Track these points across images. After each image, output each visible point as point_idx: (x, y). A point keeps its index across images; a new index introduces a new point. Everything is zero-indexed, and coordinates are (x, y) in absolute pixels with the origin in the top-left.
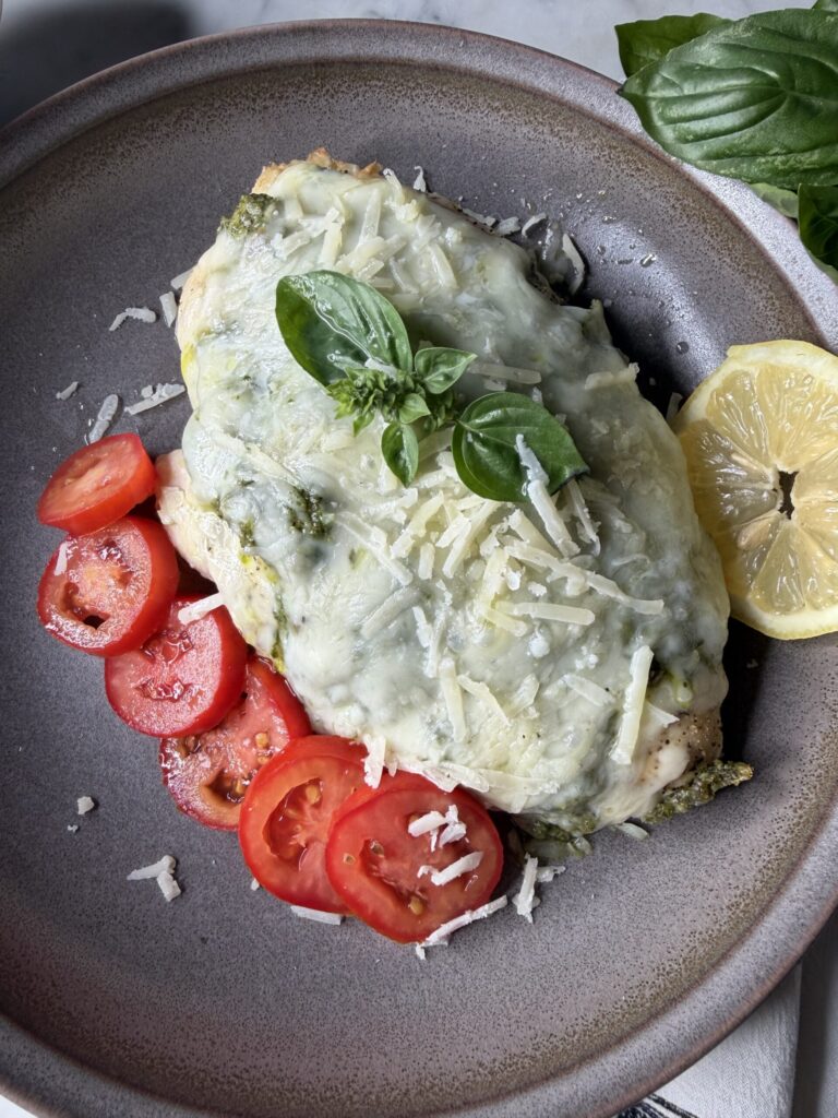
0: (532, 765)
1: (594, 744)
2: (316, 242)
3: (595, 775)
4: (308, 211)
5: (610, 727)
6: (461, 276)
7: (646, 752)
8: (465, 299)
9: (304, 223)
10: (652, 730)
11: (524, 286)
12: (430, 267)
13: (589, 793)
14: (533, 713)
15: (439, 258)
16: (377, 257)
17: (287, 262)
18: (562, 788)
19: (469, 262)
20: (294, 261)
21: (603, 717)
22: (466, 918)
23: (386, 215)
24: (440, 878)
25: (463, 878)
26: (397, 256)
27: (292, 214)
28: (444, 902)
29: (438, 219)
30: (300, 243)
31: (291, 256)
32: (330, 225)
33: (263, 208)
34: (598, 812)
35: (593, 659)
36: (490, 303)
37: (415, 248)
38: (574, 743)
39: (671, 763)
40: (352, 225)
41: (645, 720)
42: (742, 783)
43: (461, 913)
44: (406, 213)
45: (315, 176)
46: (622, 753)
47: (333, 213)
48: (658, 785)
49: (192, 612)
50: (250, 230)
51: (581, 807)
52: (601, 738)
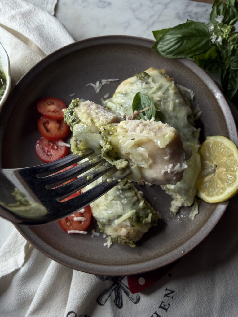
0: (102, 210)
1: (114, 216)
2: (151, 88)
3: (110, 221)
4: (153, 81)
5: (119, 216)
7: (121, 226)
9: (151, 83)
10: (125, 223)
13: (107, 224)
14: (109, 202)
17: (142, 89)
18: (103, 218)
20: (145, 89)
21: (119, 214)
24: (76, 219)
25: (80, 222)
30: (148, 87)
31: (144, 88)
32: (155, 86)
34: (106, 229)
35: (126, 202)
38: (111, 213)
39: (123, 232)
40: (160, 88)
41: (125, 221)
42: (132, 247)
43: (76, 230)
44: (171, 92)
46: (117, 222)
47: (157, 84)
48: (119, 234)
50: (140, 79)
51: (104, 225)
52: (116, 216)
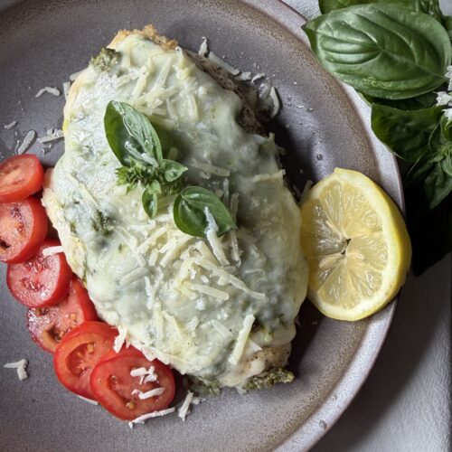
0: (191, 357)
1: (220, 353)
2: (132, 82)
3: (220, 366)
4: (134, 63)
5: (230, 347)
6: (201, 113)
7: (245, 360)
8: (201, 126)
9: (130, 70)
10: (250, 351)
11: (233, 123)
12: (187, 107)
13: (215, 373)
14: (194, 335)
15: (192, 103)
16: (160, 98)
17: (117, 91)
18: (203, 369)
19: (208, 106)
20: (120, 91)
21: (227, 342)
22: (153, 415)
23: (172, 72)
24: (143, 396)
25: (155, 397)
26: (171, 98)
27: (125, 64)
28: (144, 405)
29: (197, 80)
30: (125, 82)
31: (119, 88)
32: (141, 74)
33: (111, 58)
34: (221, 380)
35: (226, 316)
36: (213, 131)
37: (181, 95)
38: (211, 351)
39: (256, 367)
40: (153, 75)
41: (247, 346)
42: (288, 383)
43: (152, 411)
44: (182, 75)
45: (142, 43)
46: (233, 359)
47: (144, 69)
48: (250, 375)
49: (49, 251)
50: (103, 69)
51: (213, 378)
52: (224, 351)
